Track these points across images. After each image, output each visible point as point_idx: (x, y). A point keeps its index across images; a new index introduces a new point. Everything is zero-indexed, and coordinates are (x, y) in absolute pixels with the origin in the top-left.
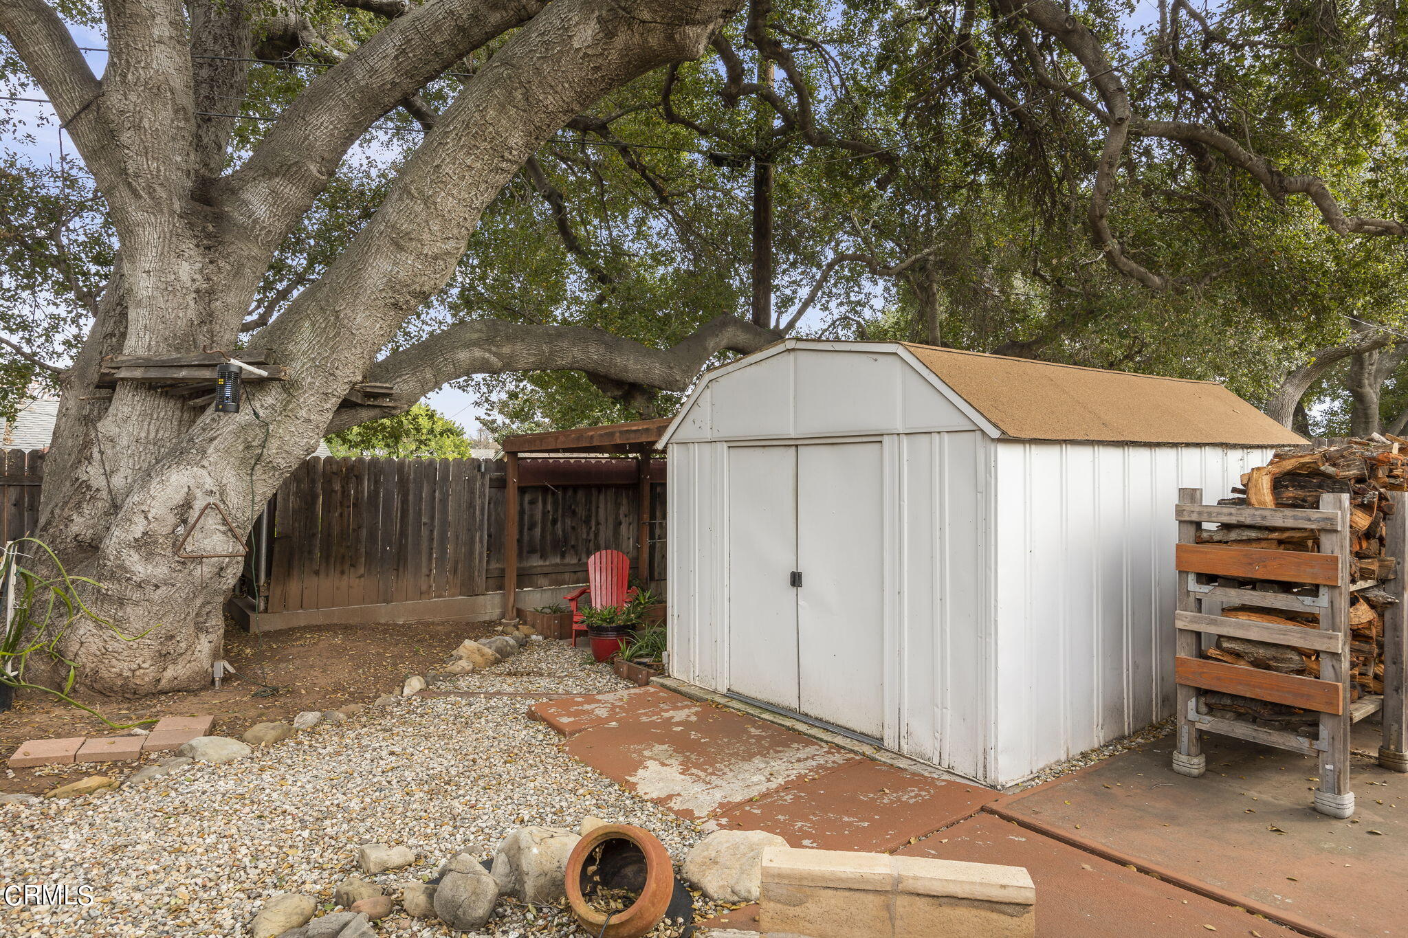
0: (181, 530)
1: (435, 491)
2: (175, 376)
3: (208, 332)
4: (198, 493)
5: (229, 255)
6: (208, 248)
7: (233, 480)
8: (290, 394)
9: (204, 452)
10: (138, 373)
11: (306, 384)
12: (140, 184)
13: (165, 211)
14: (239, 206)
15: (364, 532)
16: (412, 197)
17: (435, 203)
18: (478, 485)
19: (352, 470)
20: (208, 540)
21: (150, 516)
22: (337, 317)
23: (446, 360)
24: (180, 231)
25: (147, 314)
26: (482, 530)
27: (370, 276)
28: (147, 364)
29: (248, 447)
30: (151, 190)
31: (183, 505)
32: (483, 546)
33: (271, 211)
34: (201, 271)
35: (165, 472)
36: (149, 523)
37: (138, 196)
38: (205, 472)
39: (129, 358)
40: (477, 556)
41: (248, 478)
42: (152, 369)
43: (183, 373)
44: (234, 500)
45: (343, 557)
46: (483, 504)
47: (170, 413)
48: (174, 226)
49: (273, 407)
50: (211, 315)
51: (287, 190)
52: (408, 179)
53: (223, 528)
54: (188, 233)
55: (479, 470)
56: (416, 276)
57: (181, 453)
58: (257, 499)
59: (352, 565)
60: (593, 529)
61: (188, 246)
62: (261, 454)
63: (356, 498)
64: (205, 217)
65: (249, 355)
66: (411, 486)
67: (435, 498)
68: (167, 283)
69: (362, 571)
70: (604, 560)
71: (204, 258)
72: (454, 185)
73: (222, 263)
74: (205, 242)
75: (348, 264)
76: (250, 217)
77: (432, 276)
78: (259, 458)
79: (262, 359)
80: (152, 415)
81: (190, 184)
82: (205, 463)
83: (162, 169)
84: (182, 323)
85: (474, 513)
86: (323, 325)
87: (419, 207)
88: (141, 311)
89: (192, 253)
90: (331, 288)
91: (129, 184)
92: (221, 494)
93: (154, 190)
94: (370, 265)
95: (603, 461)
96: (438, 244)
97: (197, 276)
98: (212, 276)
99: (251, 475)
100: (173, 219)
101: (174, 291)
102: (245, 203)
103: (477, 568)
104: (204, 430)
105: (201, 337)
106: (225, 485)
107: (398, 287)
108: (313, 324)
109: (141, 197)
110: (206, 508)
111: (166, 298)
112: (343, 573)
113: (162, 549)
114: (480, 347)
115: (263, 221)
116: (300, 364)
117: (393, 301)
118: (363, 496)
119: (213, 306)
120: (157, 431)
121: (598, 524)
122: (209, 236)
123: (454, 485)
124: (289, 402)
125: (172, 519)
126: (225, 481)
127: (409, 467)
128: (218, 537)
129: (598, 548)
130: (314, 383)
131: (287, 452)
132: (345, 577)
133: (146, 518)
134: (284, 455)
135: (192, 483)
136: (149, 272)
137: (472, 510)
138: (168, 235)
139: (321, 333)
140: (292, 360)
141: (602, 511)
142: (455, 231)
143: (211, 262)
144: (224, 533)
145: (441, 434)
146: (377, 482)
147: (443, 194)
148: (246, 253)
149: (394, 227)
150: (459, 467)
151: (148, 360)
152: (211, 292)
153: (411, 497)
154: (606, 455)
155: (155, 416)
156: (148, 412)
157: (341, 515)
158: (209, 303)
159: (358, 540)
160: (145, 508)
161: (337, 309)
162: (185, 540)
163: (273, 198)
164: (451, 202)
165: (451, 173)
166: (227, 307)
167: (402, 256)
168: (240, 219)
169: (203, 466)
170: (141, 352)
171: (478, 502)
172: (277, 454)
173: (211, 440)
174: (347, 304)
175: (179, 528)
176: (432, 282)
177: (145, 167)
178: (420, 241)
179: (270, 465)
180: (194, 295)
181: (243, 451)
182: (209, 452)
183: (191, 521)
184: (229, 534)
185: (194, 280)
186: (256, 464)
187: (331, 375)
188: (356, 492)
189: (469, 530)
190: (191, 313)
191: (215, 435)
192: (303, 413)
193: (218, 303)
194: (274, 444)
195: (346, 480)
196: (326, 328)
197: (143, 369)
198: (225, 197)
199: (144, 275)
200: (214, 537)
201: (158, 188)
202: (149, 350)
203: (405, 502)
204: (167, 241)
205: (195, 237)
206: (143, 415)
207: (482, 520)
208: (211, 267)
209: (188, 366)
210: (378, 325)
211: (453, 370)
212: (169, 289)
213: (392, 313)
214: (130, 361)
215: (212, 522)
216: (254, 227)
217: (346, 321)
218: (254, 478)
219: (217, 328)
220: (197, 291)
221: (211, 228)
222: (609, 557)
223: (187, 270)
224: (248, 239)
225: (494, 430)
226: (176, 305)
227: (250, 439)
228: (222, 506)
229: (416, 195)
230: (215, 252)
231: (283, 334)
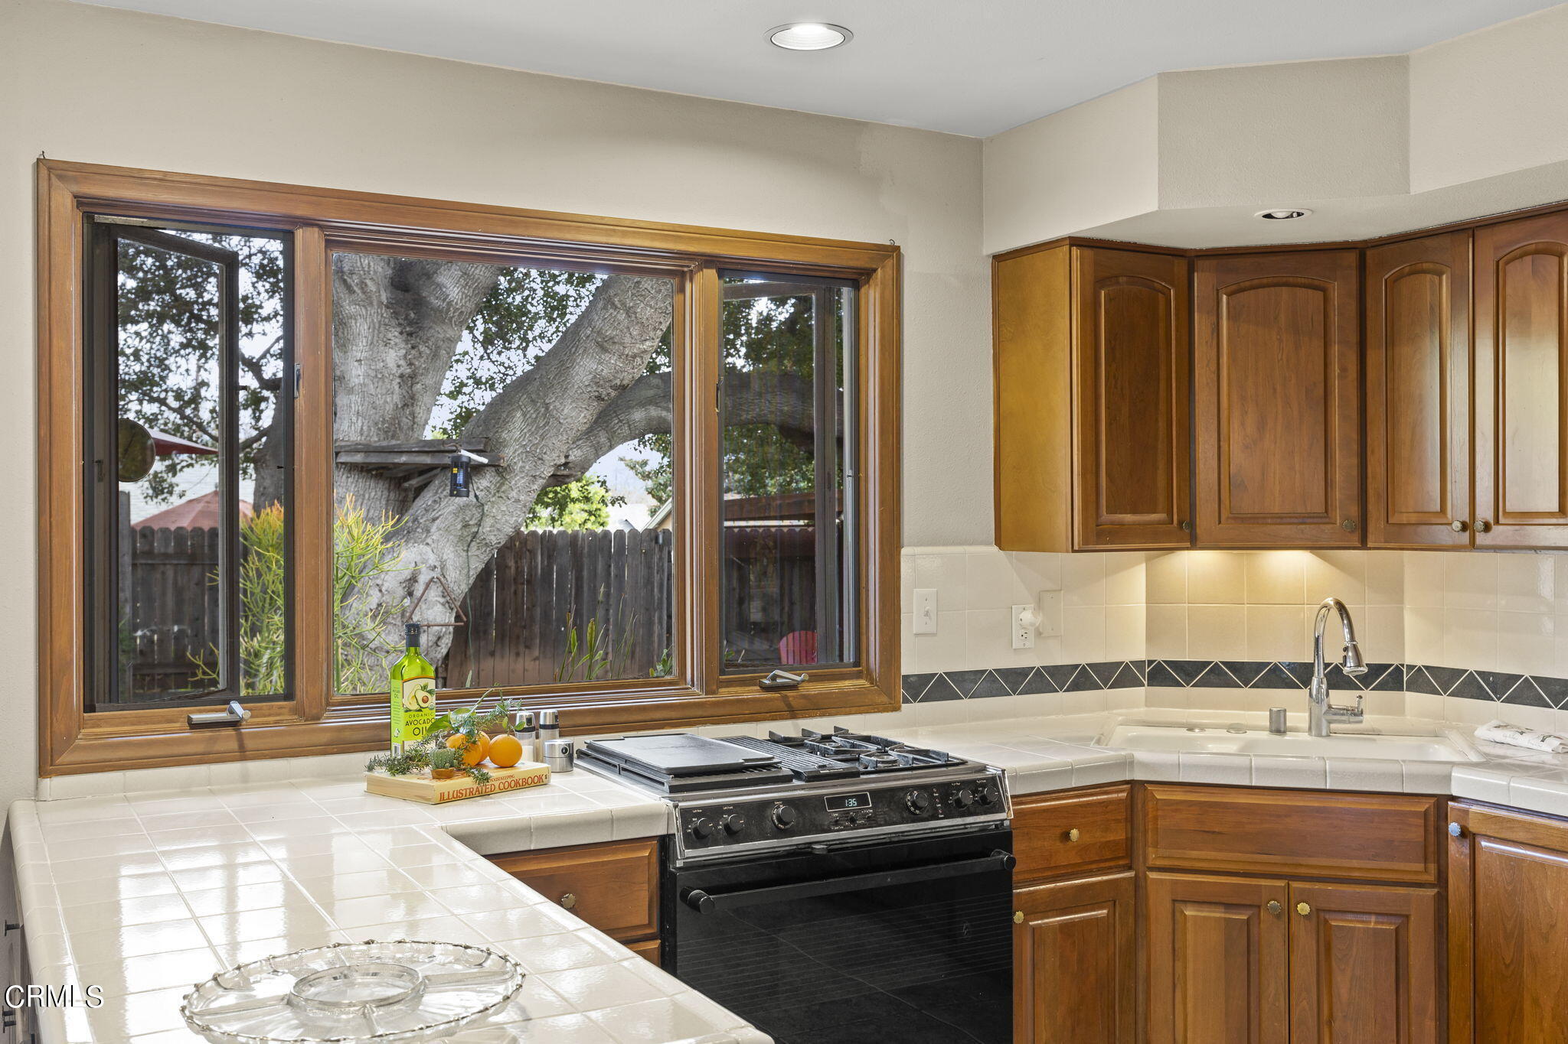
0: (407, 602)
1: (610, 566)
2: (396, 461)
3: (410, 414)
4: (423, 567)
5: (428, 339)
6: (410, 334)
7: (451, 556)
8: (503, 477)
9: (428, 531)
10: (358, 458)
11: (517, 468)
12: (354, 281)
13: (375, 303)
14: (434, 289)
15: (538, 611)
16: (616, 308)
17: (635, 313)
18: (656, 559)
19: (526, 543)
20: (431, 611)
21: (384, 589)
22: (547, 409)
23: (621, 421)
24: (387, 320)
25: (359, 400)
26: (660, 608)
27: (577, 374)
28: (368, 450)
29: (466, 526)
30: (363, 285)
31: (410, 579)
32: (662, 628)
33: (463, 293)
34: (405, 357)
35: (396, 549)
36: (383, 596)
37: (350, 289)
38: (428, 549)
39: (349, 443)
40: (656, 639)
41: (465, 554)
42: (372, 454)
43: (404, 459)
44: (452, 575)
45: (518, 637)
46: (661, 579)
47: (379, 493)
48: (382, 316)
49: (487, 489)
50: (412, 397)
51: (477, 271)
52: (612, 292)
53: (442, 600)
54: (394, 322)
55: (657, 542)
56: (617, 372)
57: (409, 532)
58: (471, 573)
59: (527, 647)
60: (786, 609)
61: (394, 334)
62: (477, 532)
63: (530, 574)
64: (407, 305)
65: (469, 443)
66: (586, 560)
67: (610, 574)
68: (376, 371)
69: (536, 653)
70: (797, 643)
71: (407, 344)
72: (652, 298)
73: (422, 348)
74: (408, 329)
75: (557, 362)
76: (444, 300)
77: (631, 371)
78: (475, 535)
79: (481, 447)
80: (364, 495)
81: (390, 272)
82: (429, 541)
83: (372, 264)
84: (389, 407)
85: (653, 590)
86: (534, 416)
87: (622, 316)
88: (353, 398)
89: (397, 340)
90: (542, 384)
91: (345, 281)
92: (442, 569)
93: (366, 285)
94: (578, 364)
95: (798, 529)
96: (637, 346)
97: (402, 362)
98: (413, 361)
99: (467, 551)
100: (382, 309)
101: (382, 379)
102: (440, 286)
103: (656, 652)
104: (427, 511)
105: (404, 419)
106: (445, 561)
107: (601, 382)
108: (524, 415)
109: (354, 292)
110: (432, 580)
111: (376, 385)
112: (518, 654)
113: (393, 618)
114: (657, 405)
115: (456, 303)
116: (512, 450)
117: (597, 394)
118: (536, 574)
119: (414, 389)
120: (368, 510)
121: (792, 604)
122: (411, 323)
123: (630, 560)
124: (503, 484)
125: (401, 592)
126: (445, 557)
127: (583, 540)
128: (439, 608)
129: (793, 631)
130: (524, 467)
131: (498, 529)
132: (521, 660)
133: (380, 591)
134: (496, 533)
135: (418, 559)
136: (360, 360)
137: (649, 587)
138: (377, 326)
139: (532, 422)
140: (505, 446)
141: (796, 589)
142: (652, 334)
143: (413, 348)
144: (443, 605)
145: (613, 503)
146: (550, 557)
147: (642, 305)
148: (441, 336)
149: (599, 333)
150: (635, 538)
151: (367, 445)
152: (413, 377)
153: (585, 573)
154: (801, 523)
155: (367, 496)
156: (361, 492)
157: (515, 593)
158: (411, 386)
159: (532, 618)
160: (379, 582)
161: (548, 402)
162: (412, 613)
163: (465, 280)
164: (649, 311)
165: (649, 288)
166: (425, 388)
167: (606, 357)
168: (436, 303)
169: (427, 544)
170: (355, 437)
171: (657, 578)
172: (490, 531)
173: (434, 520)
174: (556, 398)
175: (405, 600)
176: (630, 376)
177: (359, 264)
178: (622, 344)
179: (484, 542)
180: (398, 380)
181: (461, 529)
182: (432, 530)
183: (418, 593)
184: (447, 605)
185: (399, 366)
186: (472, 541)
187: (539, 459)
188: (530, 568)
189: (647, 610)
190: (396, 398)
191: (437, 515)
192: (514, 494)
193: (419, 386)
194: (488, 522)
195: (518, 557)
196: (537, 417)
197: (363, 454)
198: (421, 282)
199: (356, 364)
200: (435, 608)
201: (368, 282)
202: (362, 435)
203: (579, 579)
204: (376, 332)
205: (400, 325)
206: (357, 495)
207: (661, 599)
208: (413, 352)
209: (407, 452)
210: (583, 415)
211: (628, 432)
212: (379, 377)
213: (595, 404)
214: (349, 446)
215: (434, 594)
216: (448, 310)
217: (555, 412)
218: (470, 554)
219: (417, 410)
220: (401, 376)
221: (412, 315)
222: (803, 638)
223: (393, 357)
224: (443, 322)
225: (646, 476)
226: (384, 391)
227: (467, 519)
228: (442, 579)
229: (619, 306)
230: (416, 337)
231: (497, 423)
